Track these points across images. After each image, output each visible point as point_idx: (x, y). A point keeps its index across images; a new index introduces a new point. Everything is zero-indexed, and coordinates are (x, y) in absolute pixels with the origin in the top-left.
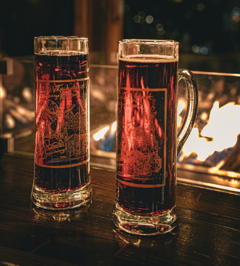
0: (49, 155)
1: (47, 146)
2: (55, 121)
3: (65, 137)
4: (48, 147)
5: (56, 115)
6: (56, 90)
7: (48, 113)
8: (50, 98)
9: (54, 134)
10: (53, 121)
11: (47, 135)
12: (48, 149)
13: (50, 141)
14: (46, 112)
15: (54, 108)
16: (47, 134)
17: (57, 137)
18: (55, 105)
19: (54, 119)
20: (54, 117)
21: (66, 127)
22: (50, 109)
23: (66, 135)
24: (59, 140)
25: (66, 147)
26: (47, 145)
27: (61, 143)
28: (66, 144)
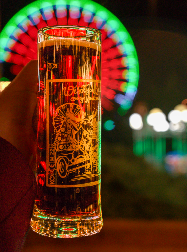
0: (72, 171)
1: (69, 161)
2: (80, 129)
3: (89, 149)
4: (72, 162)
5: (81, 122)
6: (82, 91)
7: (72, 120)
8: (74, 101)
9: (79, 145)
10: (78, 130)
11: (70, 147)
12: (71, 164)
13: (74, 154)
14: (69, 119)
15: (80, 113)
16: (70, 145)
17: (82, 148)
18: (80, 109)
19: (79, 127)
20: (79, 124)
21: (91, 136)
22: (74, 114)
23: (90, 146)
24: (84, 152)
25: (91, 161)
26: (70, 159)
27: (86, 156)
28: (91, 157)
